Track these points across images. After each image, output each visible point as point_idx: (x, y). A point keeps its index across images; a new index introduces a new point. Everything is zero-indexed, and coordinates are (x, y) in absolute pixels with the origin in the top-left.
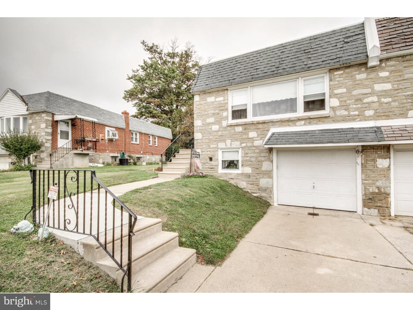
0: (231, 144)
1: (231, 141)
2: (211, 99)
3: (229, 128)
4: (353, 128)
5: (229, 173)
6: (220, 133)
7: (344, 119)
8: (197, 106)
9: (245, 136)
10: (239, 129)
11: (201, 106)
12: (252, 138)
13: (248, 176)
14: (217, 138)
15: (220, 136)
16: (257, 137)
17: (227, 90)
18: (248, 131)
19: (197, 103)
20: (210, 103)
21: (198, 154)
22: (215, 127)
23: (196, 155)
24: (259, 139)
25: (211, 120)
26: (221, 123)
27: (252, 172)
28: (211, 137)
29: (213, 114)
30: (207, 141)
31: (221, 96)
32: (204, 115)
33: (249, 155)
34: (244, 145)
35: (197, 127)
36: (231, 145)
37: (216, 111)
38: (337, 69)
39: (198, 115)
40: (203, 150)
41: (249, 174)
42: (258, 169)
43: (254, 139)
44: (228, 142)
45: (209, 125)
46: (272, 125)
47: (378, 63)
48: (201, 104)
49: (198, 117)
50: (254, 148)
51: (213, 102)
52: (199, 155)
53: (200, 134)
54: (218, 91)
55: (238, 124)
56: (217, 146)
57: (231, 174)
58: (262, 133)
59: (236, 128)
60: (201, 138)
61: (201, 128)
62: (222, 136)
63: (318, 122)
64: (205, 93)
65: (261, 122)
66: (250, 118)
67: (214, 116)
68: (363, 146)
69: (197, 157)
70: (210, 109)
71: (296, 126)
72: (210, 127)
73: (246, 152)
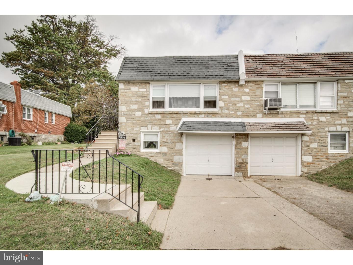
0: (152, 128)
1: (152, 126)
2: (135, 89)
3: (150, 115)
4: (231, 122)
5: (149, 152)
6: (142, 119)
7: (227, 116)
8: (122, 94)
9: (163, 123)
10: (159, 117)
11: (126, 94)
12: (168, 125)
13: (165, 154)
14: (140, 123)
15: (143, 121)
16: (172, 124)
17: (149, 83)
18: (166, 119)
19: (121, 90)
20: (134, 92)
21: (124, 136)
22: (139, 114)
23: (122, 136)
24: (174, 125)
25: (135, 107)
26: (144, 110)
27: (168, 151)
28: (134, 122)
29: (137, 102)
30: (131, 125)
31: (144, 88)
32: (128, 102)
33: (166, 137)
34: (162, 130)
35: (122, 111)
36: (151, 130)
37: (139, 100)
38: (224, 82)
39: (122, 101)
40: (127, 132)
41: (166, 152)
42: (172, 148)
43: (170, 125)
44: (149, 126)
45: (133, 111)
46: (183, 116)
47: (244, 83)
48: (126, 92)
49: (122, 103)
50: (170, 132)
51: (136, 92)
52: (126, 137)
53: (124, 118)
54: (141, 83)
55: (158, 113)
56: (140, 129)
57: (151, 153)
58: (176, 121)
59: (156, 115)
60: (125, 122)
61: (125, 113)
62: (144, 121)
63: (213, 116)
64: (130, 83)
65: (175, 113)
66: (167, 109)
67: (137, 103)
68: (236, 134)
69: (124, 139)
70: (134, 97)
71: (199, 117)
72: (133, 113)
73: (164, 135)
